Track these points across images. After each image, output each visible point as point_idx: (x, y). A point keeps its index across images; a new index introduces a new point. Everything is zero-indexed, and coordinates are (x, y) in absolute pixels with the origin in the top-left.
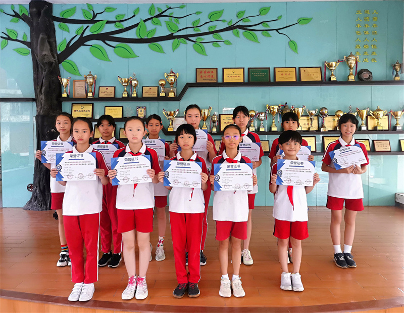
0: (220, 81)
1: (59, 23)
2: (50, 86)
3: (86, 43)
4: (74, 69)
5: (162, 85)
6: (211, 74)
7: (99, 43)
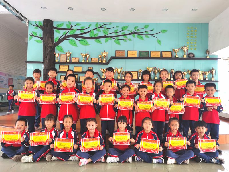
0: (126, 56)
1: (56, 29)
2: (50, 57)
3: (67, 39)
4: (61, 50)
5: (100, 57)
6: (122, 53)
7: (73, 39)
